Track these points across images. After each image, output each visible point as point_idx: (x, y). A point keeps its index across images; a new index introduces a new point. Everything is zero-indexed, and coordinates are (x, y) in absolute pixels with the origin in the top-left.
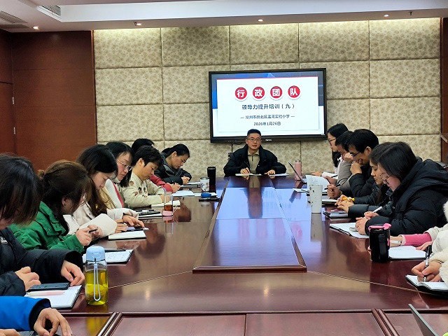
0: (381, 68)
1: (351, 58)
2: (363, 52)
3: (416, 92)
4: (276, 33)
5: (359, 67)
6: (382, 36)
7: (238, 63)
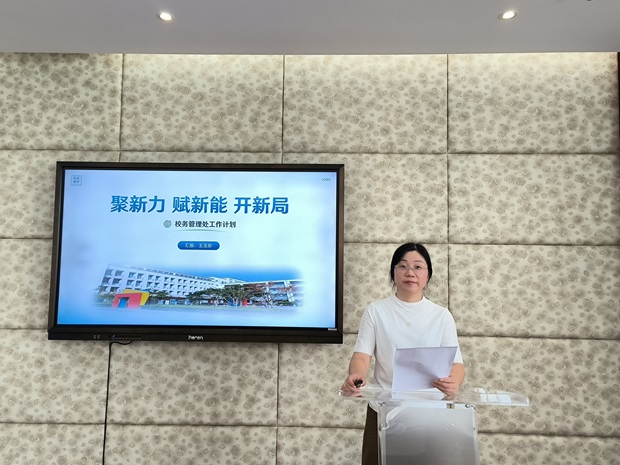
0: (476, 172)
1: (405, 147)
2: (432, 132)
3: (563, 232)
4: (231, 82)
5: (423, 167)
6: (478, 96)
7: (139, 148)
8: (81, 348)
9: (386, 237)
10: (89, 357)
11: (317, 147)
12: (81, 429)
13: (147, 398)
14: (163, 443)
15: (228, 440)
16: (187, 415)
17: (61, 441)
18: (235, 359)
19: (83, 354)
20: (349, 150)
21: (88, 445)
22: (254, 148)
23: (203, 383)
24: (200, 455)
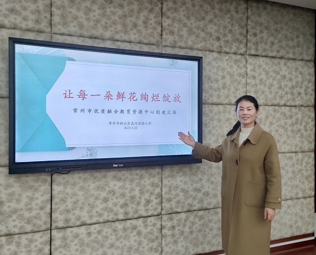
1: (228, 50)
2: (241, 42)
3: (293, 100)
7: (67, 33)
8: (29, 179)
9: (218, 101)
10: (36, 185)
11: (183, 45)
12: (33, 236)
13: (82, 208)
14: (93, 236)
15: (135, 228)
16: (108, 216)
17: (18, 246)
18: (138, 177)
19: (31, 183)
20: (200, 48)
21: (39, 246)
22: (146, 41)
23: (118, 195)
24: (118, 239)
